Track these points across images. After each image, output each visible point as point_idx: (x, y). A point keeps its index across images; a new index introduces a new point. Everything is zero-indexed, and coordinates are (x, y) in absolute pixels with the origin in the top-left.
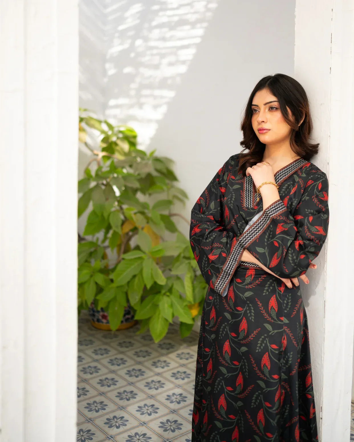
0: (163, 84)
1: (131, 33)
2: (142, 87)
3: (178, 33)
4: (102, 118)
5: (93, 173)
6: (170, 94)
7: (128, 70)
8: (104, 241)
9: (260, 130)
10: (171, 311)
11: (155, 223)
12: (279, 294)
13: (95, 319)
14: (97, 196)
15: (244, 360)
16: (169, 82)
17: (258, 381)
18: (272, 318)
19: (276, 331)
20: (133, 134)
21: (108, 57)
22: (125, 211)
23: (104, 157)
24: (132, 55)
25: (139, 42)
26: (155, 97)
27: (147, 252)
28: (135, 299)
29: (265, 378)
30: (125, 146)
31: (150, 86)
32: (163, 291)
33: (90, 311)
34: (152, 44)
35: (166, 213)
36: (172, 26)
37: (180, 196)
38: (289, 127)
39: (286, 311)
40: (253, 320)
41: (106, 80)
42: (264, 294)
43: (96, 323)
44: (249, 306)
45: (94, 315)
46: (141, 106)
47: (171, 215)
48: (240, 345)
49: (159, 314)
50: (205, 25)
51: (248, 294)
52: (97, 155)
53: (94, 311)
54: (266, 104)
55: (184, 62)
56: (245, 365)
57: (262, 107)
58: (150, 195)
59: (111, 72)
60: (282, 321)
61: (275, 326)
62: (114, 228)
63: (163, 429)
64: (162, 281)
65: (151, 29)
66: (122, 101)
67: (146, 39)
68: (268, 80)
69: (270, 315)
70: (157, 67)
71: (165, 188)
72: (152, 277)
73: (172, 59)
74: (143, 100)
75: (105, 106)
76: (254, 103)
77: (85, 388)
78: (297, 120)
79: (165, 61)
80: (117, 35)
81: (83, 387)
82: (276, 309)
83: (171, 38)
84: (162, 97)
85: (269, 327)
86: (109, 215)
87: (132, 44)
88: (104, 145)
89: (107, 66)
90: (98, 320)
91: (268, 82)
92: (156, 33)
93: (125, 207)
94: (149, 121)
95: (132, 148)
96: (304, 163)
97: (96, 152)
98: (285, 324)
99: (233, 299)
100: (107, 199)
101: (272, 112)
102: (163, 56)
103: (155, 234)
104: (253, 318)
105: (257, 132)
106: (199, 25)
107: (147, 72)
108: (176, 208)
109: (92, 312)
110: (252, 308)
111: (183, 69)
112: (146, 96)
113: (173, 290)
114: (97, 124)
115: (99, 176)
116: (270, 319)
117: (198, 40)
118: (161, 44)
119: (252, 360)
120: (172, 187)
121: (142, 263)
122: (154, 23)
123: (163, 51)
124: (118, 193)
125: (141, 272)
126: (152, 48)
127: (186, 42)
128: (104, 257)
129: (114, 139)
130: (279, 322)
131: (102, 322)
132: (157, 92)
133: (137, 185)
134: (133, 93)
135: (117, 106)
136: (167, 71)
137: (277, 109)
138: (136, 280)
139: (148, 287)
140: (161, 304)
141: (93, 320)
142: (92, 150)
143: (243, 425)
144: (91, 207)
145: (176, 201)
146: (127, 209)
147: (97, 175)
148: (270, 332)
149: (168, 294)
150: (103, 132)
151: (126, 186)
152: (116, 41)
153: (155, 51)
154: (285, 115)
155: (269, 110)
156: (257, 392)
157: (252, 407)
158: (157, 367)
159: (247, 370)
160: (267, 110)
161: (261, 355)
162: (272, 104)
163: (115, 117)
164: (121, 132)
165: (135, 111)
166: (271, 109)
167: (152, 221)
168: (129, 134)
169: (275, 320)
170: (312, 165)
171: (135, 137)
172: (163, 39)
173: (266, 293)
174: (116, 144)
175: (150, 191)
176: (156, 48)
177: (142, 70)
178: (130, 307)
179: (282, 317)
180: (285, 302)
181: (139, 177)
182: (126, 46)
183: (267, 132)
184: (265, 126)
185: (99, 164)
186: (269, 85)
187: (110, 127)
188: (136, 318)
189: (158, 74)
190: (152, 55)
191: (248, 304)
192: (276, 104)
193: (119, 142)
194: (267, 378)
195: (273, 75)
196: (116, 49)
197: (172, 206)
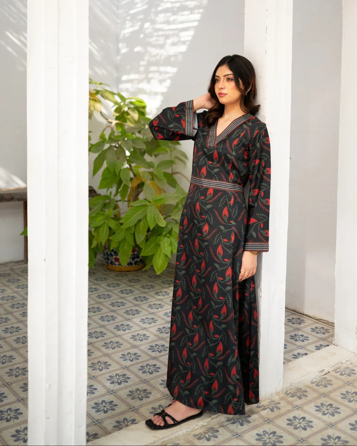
0: (168, 61)
1: (142, 16)
2: (150, 64)
3: (180, 17)
4: (115, 91)
5: (107, 137)
6: (172, 70)
7: (137, 49)
8: (116, 195)
9: (220, 94)
10: (170, 248)
11: (159, 179)
12: (230, 206)
13: (109, 262)
14: (110, 156)
15: (205, 251)
16: (173, 59)
17: (215, 264)
18: (225, 222)
19: (227, 230)
20: (143, 105)
21: (121, 37)
22: (133, 168)
23: (117, 124)
24: (142, 36)
25: (147, 25)
26: (161, 73)
27: (151, 201)
28: (140, 238)
29: (219, 262)
30: (135, 116)
31: (157, 63)
32: (164, 233)
33: (104, 255)
34: (158, 26)
35: (169, 171)
36: (175, 11)
37: (182, 158)
38: (240, 93)
39: (234, 217)
40: (212, 224)
41: (119, 58)
42: (219, 206)
43: (110, 265)
44: (209, 215)
45: (108, 259)
46: (149, 80)
47: (173, 173)
48: (204, 241)
49: (161, 252)
50: (201, 11)
51: (209, 206)
52: (111, 123)
53: (108, 255)
54: (224, 76)
55: (184, 43)
56: (206, 254)
57: (222, 78)
58: (156, 156)
59: (124, 51)
60: (231, 223)
61: (226, 227)
62: (124, 182)
63: (159, 332)
64: (162, 223)
65: (157, 13)
66: (133, 76)
67: (153, 22)
68: (227, 59)
69: (223, 220)
70: (162, 46)
71: (168, 149)
72: (155, 220)
73: (175, 39)
74: (151, 75)
75: (118, 81)
76: (217, 74)
77: (99, 308)
78: (246, 89)
79: (169, 41)
80: (129, 18)
81: (98, 307)
82: (228, 216)
83: (174, 22)
84: (166, 73)
85: (222, 228)
86: (120, 172)
87: (142, 26)
88: (117, 115)
89: (120, 45)
90: (112, 263)
91: (227, 61)
92: (161, 17)
93: (133, 165)
94: (156, 94)
95: (141, 117)
96: (251, 117)
97: (110, 120)
98: (233, 225)
99: (199, 211)
100: (118, 158)
101: (229, 81)
102: (167, 37)
103: (159, 188)
104: (212, 222)
105: (218, 96)
106: (196, 11)
107: (153, 51)
108: (178, 167)
109: (106, 256)
110: (212, 216)
111: (183, 48)
112: (154, 72)
113: (173, 233)
114: (110, 96)
115: (112, 139)
116: (223, 222)
117: (196, 24)
118: (165, 27)
119: (211, 250)
120: (175, 149)
121: (146, 209)
122: (160, 9)
123: (167, 33)
124: (128, 154)
125: (145, 217)
126: (158, 30)
127: (185, 25)
128: (116, 207)
129: (126, 109)
130: (230, 224)
131: (115, 264)
132: (162, 69)
133: (144, 147)
134: (142, 69)
135: (128, 81)
136: (171, 51)
137: (232, 79)
138: (142, 223)
139: (151, 229)
140: (162, 243)
141: (107, 263)
142: (107, 119)
143: (204, 295)
144: (105, 165)
145: (177, 161)
146: (135, 167)
147: (110, 138)
148: (223, 231)
149: (168, 235)
150: (116, 103)
151: (134, 148)
152: (128, 24)
153: (160, 33)
154: (238, 85)
155: (227, 80)
156: (214, 271)
157: (211, 281)
158: (159, 295)
159: (207, 258)
160: (225, 80)
161: (217, 246)
162: (229, 76)
163: (127, 90)
164: (131, 103)
165: (144, 86)
166: (228, 79)
167: (156, 177)
168: (138, 104)
169: (227, 223)
170: (257, 118)
171: (144, 107)
172: (168, 22)
173: (221, 205)
174: (128, 113)
175: (156, 153)
176: (162, 30)
177: (150, 49)
178: (137, 246)
179: (231, 220)
180: (234, 211)
181: (146, 140)
182: (136, 28)
183: (224, 96)
184: (224, 91)
185: (112, 129)
186: (227, 62)
187: (123, 98)
188: (142, 254)
189: (163, 53)
190: (158, 36)
191: (209, 213)
192: (231, 76)
193: (130, 112)
194: (220, 261)
195: (232, 55)
196: (128, 30)
197: (174, 166)
